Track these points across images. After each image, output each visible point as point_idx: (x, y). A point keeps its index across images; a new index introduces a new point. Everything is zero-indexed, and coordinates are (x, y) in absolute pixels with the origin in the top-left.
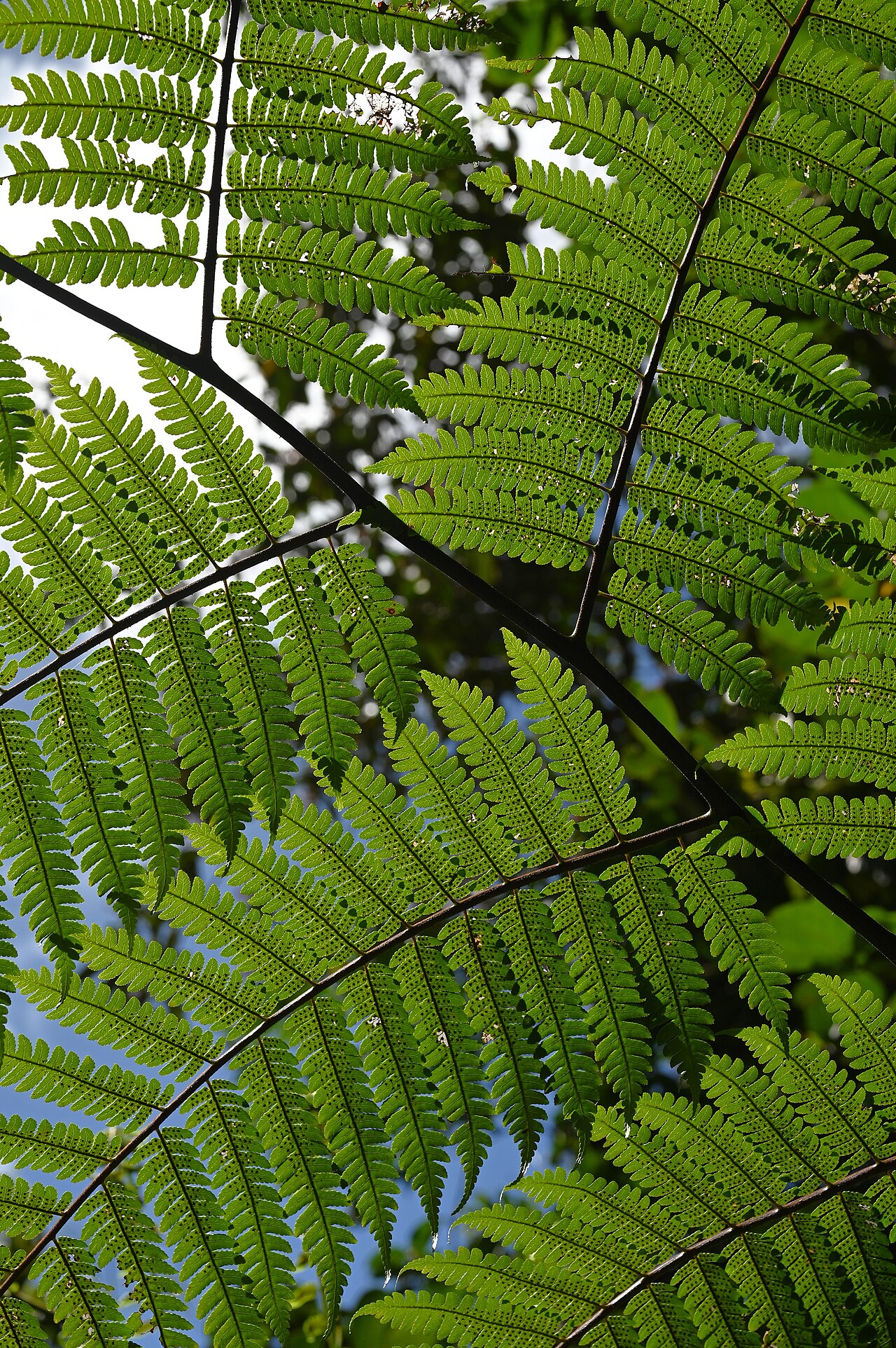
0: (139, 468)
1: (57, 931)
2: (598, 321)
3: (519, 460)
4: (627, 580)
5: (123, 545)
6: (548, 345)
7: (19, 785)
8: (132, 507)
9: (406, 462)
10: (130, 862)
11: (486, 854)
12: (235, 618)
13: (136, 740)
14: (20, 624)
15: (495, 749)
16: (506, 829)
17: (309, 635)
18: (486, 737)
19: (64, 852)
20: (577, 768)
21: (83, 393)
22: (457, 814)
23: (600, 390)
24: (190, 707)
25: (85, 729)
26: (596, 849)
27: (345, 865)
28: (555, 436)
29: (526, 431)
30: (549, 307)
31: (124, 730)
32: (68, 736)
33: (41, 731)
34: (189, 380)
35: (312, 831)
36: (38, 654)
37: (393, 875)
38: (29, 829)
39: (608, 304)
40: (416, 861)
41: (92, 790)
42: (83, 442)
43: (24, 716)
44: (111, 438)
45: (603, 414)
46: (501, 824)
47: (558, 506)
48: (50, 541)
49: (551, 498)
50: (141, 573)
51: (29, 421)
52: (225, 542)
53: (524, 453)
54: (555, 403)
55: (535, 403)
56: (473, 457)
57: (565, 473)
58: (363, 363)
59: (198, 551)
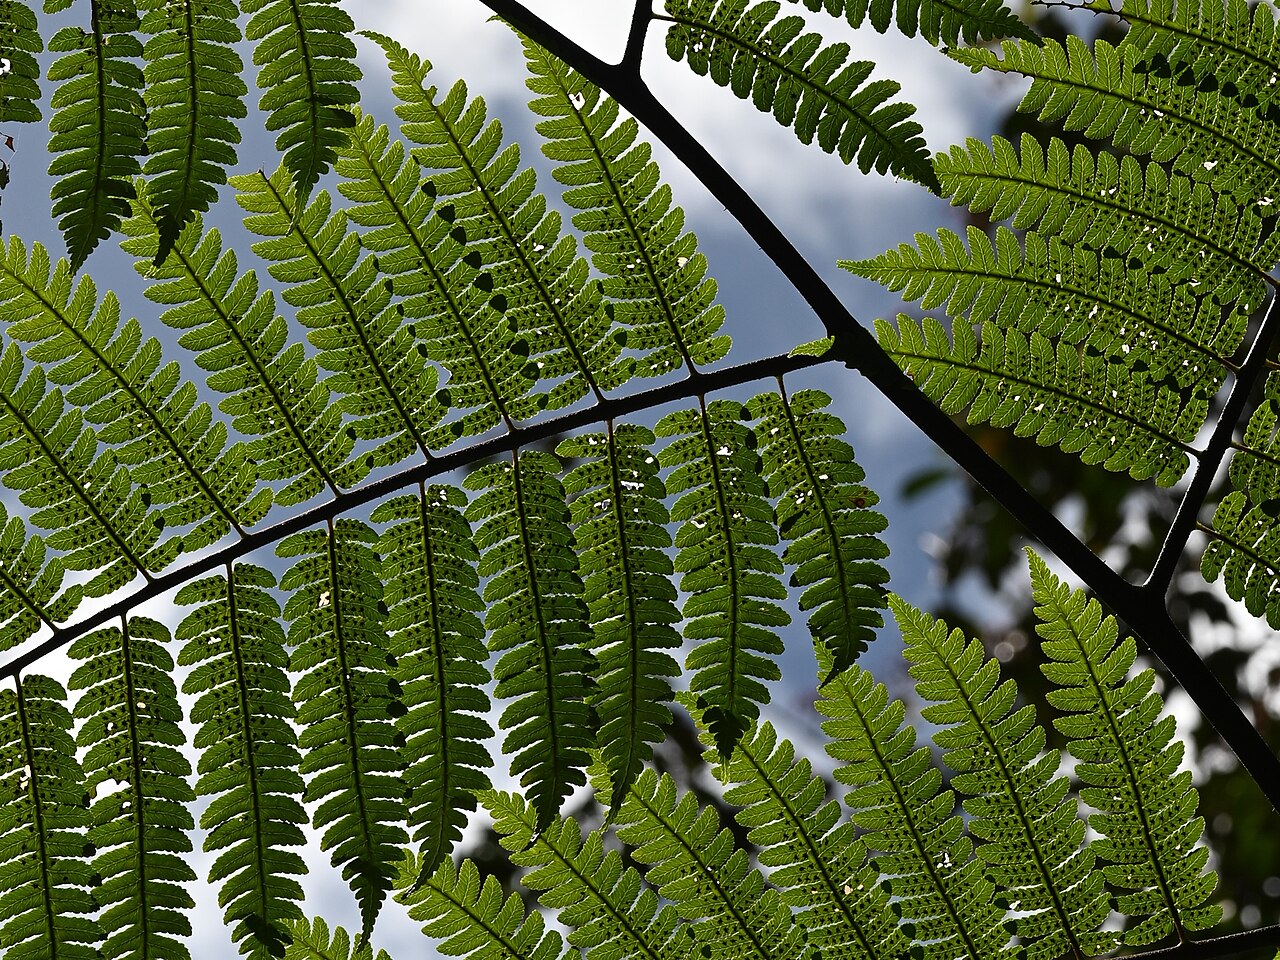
0: (505, 227)
1: (259, 912)
2: (1250, 101)
3: (1095, 299)
4: (1245, 511)
5: (461, 340)
6: (1165, 125)
7: (243, 688)
8: (485, 283)
9: (913, 269)
10: (389, 824)
11: (961, 927)
12: (616, 483)
13: (433, 648)
14: (287, 434)
15: (995, 750)
16: (999, 889)
17: (726, 524)
18: (982, 727)
19: (293, 796)
20: (1126, 806)
21: (439, 100)
22: (921, 849)
23: (1241, 208)
24: (525, 610)
25: (358, 618)
26: (1142, 949)
27: (730, 906)
28: (1158, 270)
29: (1111, 253)
30: (1173, 68)
31: (417, 630)
32: (331, 623)
33: (292, 610)
34: (600, 103)
35: (686, 839)
36: (306, 486)
37: (805, 937)
38: (246, 757)
39: (1273, 80)
40: (845, 920)
41: (351, 713)
42: (427, 175)
43: (270, 580)
44: (469, 174)
45: (1242, 247)
46: (990, 879)
47: (1149, 380)
48: (353, 317)
49: (1140, 366)
50: (483, 387)
51: (349, 120)
52: (618, 360)
53: (1105, 289)
54: (1164, 217)
55: (1132, 212)
56: (1022, 280)
57: (1169, 332)
58: (865, 108)
59: (575, 368)
